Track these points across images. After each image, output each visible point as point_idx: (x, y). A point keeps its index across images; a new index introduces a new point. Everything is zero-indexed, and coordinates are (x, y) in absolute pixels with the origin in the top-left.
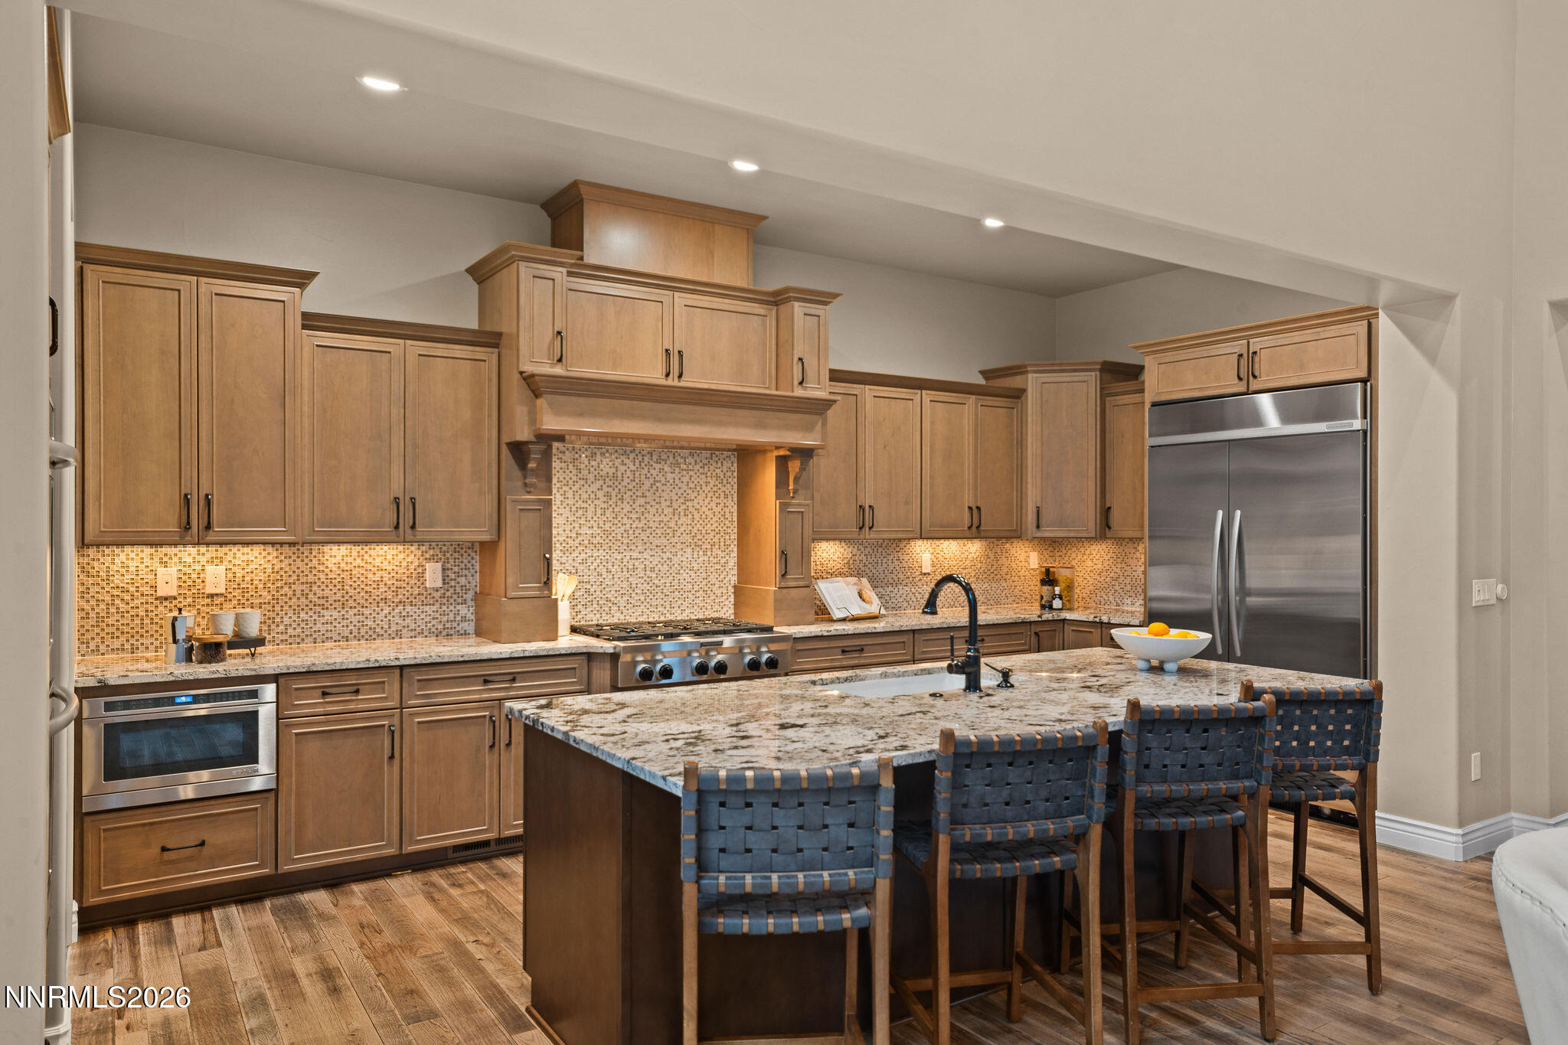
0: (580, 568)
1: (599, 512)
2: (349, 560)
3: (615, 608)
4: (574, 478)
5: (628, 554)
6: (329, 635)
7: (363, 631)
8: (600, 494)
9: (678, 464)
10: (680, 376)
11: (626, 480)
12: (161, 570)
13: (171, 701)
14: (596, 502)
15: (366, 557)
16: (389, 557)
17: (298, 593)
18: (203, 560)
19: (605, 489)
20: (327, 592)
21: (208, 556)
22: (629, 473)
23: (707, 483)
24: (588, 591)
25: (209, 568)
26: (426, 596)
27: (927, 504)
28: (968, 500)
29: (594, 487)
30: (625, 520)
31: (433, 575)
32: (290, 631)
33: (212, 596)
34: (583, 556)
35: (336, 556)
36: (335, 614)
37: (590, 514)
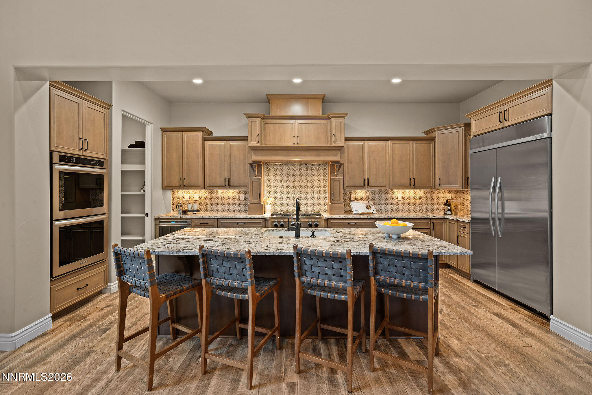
0: (280, 196)
1: (285, 181)
2: (223, 193)
3: (290, 207)
4: (278, 173)
5: (294, 193)
6: (219, 211)
7: (226, 210)
8: (285, 177)
9: (309, 168)
10: (298, 143)
11: (293, 173)
12: (186, 195)
13: (171, 222)
14: (284, 179)
15: (227, 193)
16: (232, 193)
17: (212, 201)
18: (194, 193)
19: (287, 175)
20: (218, 201)
21: (195, 192)
22: (294, 171)
23: (318, 173)
24: (282, 203)
25: (195, 195)
26: (240, 202)
27: (391, 178)
28: (410, 176)
29: (284, 175)
30: (293, 184)
31: (242, 197)
32: (211, 209)
33: (195, 201)
34: (281, 193)
35: (220, 193)
36: (220, 206)
37: (283, 182)
